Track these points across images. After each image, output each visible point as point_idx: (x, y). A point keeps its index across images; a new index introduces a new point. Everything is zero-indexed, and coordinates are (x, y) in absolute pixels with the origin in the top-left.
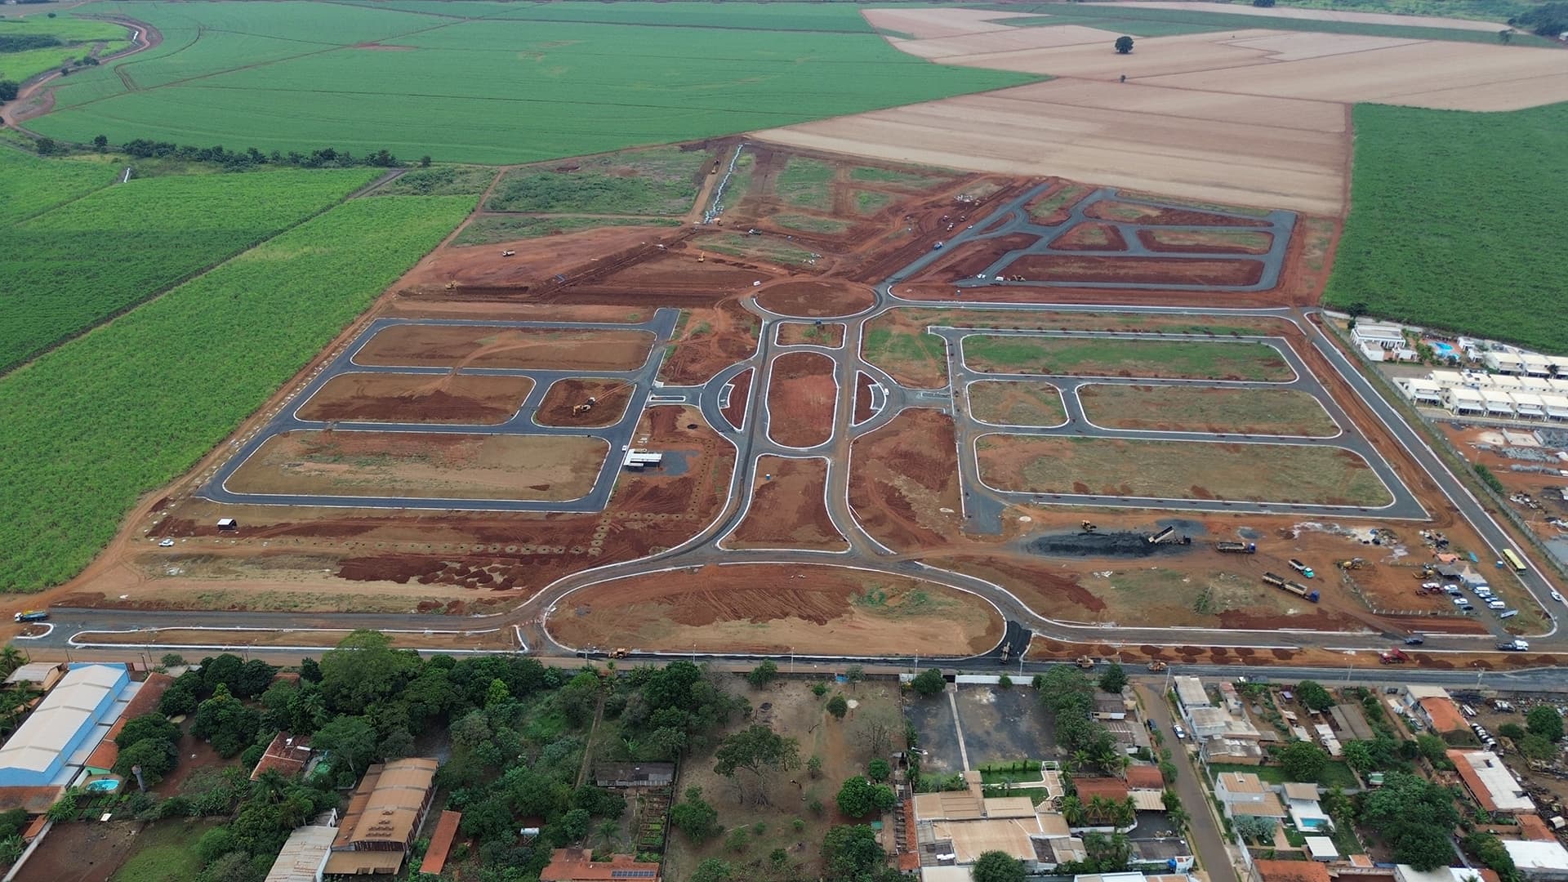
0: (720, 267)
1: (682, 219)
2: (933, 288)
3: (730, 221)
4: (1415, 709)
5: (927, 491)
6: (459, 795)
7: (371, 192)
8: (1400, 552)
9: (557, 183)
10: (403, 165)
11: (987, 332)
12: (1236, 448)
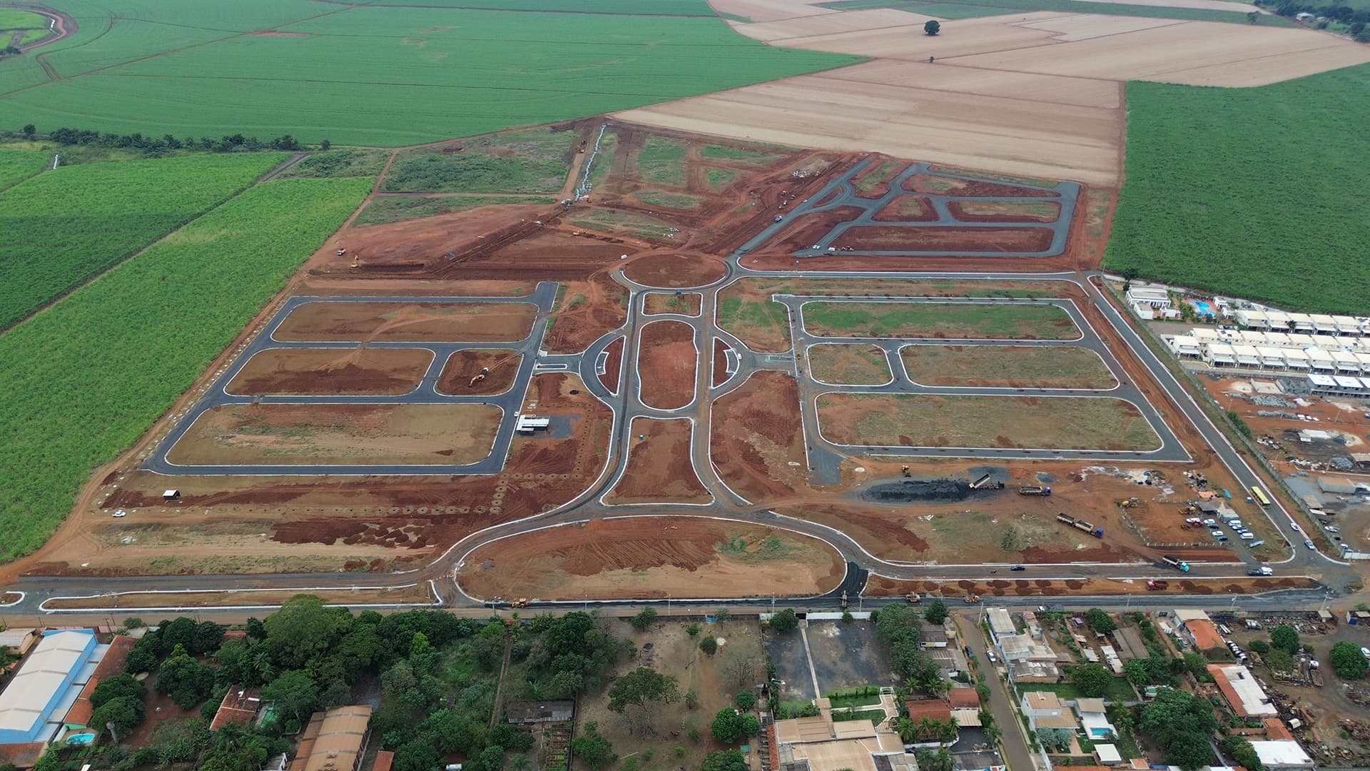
0: (591, 242)
1: (556, 196)
2: (774, 258)
3: (598, 198)
4: (1181, 629)
5: (777, 446)
6: (391, 737)
7: (279, 175)
8: (1168, 491)
9: (444, 163)
10: (306, 149)
11: (822, 299)
12: (1033, 400)
